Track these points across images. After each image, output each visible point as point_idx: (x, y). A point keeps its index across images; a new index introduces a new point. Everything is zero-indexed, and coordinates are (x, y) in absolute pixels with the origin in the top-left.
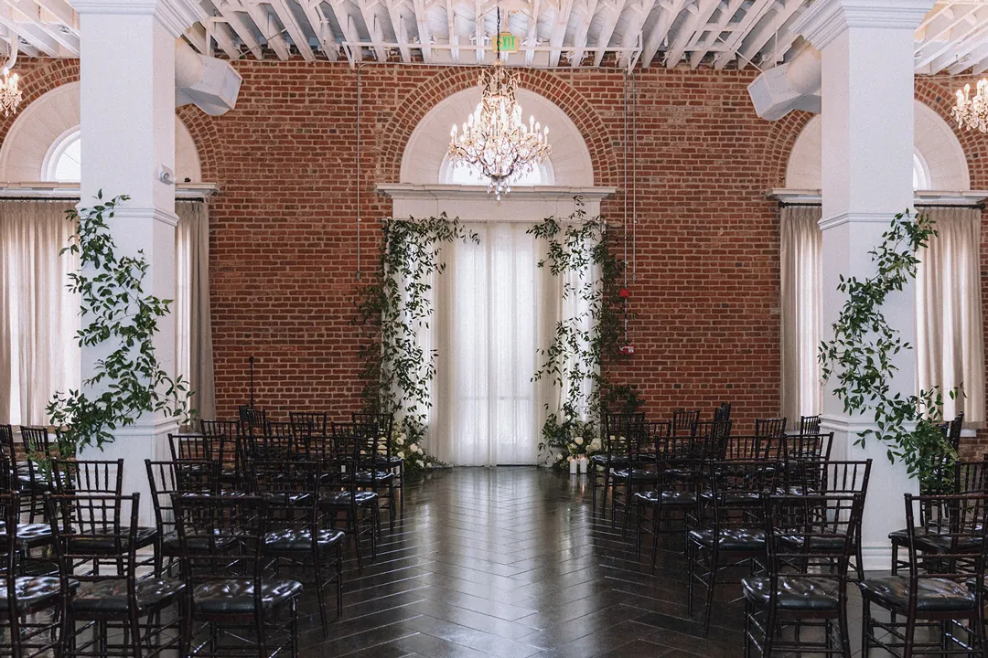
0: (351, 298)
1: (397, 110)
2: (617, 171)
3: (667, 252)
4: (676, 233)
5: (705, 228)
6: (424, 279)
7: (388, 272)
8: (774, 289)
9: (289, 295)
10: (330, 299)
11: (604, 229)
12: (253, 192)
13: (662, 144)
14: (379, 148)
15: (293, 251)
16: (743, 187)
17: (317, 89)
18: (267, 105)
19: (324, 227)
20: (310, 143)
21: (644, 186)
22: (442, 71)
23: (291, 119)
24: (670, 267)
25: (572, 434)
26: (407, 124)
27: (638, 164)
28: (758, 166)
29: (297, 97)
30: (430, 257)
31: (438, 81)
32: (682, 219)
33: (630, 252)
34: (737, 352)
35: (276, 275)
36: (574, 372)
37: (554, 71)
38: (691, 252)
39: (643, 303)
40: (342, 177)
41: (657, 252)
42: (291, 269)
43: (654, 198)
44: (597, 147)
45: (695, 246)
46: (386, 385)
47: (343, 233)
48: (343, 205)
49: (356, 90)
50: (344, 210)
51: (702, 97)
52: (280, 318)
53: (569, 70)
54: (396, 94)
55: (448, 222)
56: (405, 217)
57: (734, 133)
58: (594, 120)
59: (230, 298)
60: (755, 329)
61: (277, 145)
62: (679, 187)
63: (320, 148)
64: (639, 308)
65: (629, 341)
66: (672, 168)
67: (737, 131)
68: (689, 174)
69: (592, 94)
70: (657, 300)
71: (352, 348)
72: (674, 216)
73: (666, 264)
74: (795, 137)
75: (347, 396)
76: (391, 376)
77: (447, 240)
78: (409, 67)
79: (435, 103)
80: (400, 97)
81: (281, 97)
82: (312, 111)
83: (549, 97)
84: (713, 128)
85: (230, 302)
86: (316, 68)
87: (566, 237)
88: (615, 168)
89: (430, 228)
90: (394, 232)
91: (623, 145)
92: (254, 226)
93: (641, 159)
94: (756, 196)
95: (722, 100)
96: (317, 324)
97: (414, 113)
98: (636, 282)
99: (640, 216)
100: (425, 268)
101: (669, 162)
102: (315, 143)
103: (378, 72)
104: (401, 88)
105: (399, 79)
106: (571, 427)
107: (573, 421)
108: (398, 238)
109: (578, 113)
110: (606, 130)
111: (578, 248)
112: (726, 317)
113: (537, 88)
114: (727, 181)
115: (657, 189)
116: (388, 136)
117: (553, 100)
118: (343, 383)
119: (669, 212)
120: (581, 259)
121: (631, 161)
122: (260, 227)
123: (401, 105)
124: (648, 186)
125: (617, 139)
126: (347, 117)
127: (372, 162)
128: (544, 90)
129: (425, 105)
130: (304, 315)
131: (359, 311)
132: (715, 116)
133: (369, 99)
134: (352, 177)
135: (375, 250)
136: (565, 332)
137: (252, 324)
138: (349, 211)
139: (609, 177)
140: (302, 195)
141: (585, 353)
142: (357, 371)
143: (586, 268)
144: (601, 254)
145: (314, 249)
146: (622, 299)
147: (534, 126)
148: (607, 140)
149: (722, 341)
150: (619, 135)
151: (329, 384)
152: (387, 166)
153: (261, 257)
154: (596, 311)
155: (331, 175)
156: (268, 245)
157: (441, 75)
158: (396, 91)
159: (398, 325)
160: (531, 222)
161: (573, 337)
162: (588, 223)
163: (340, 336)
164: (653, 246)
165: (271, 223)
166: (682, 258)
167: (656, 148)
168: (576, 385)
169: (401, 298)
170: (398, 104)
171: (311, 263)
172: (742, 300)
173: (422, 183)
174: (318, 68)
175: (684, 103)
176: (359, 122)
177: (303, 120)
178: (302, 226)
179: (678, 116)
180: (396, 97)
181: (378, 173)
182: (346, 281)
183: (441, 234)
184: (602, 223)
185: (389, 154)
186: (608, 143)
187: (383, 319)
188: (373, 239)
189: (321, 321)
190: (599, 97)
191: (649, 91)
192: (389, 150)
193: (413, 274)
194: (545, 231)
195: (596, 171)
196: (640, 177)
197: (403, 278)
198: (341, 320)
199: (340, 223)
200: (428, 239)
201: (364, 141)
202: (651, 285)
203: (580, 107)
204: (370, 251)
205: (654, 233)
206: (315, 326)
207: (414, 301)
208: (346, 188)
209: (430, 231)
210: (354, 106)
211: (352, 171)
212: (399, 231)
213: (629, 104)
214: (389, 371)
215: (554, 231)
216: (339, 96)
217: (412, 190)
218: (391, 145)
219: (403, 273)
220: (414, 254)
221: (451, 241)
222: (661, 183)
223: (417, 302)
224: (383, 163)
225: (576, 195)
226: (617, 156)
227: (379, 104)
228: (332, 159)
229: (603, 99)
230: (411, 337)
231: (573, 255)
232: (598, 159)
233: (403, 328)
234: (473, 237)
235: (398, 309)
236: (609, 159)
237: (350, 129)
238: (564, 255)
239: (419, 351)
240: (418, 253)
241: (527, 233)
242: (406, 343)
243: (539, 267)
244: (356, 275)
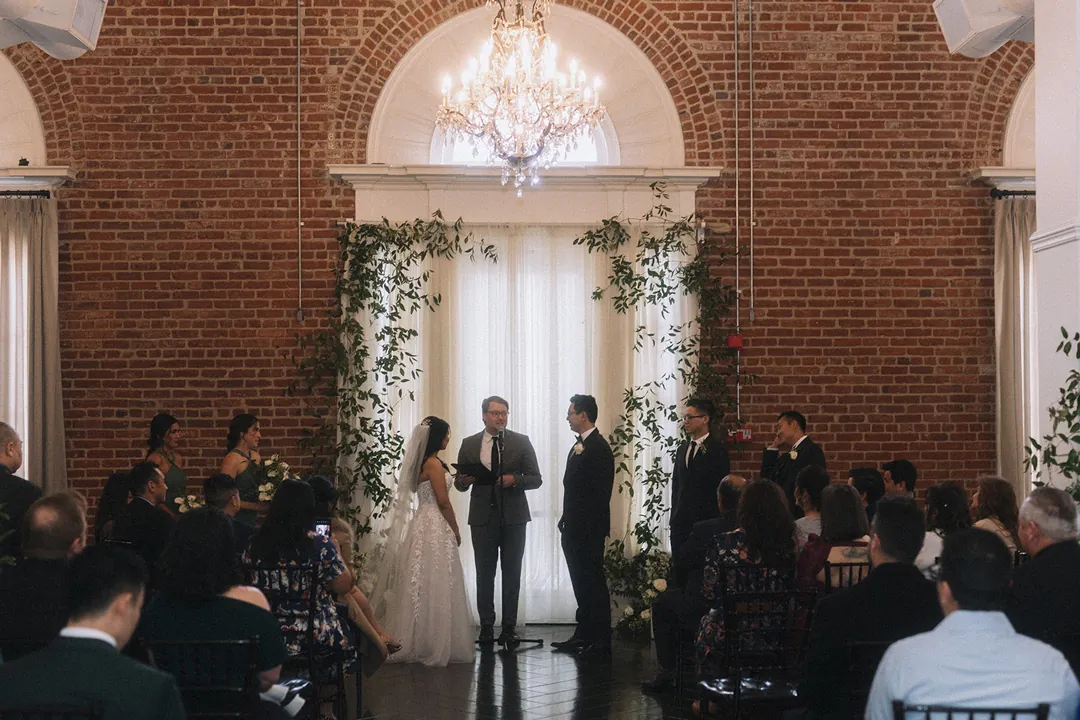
0: (287, 352)
1: (362, 45)
2: (723, 139)
3: (805, 273)
4: (822, 242)
5: (870, 233)
6: (407, 320)
7: (348, 309)
8: (983, 332)
9: (187, 348)
10: (253, 353)
11: (702, 237)
12: (130, 181)
13: (797, 96)
14: (333, 107)
15: (194, 276)
16: (932, 165)
17: (232, 12)
18: (151, 38)
19: (244, 236)
20: (220, 100)
21: (768, 165)
23: (191, 62)
24: (810, 297)
25: (649, 574)
26: (378, 64)
27: (758, 129)
28: (956, 131)
29: (200, 26)
30: (415, 284)
32: (830, 219)
33: (745, 273)
34: (924, 438)
35: (167, 314)
36: (653, 472)
38: (846, 272)
39: (767, 356)
40: (271, 154)
41: (789, 273)
42: (191, 305)
43: (785, 185)
44: (690, 101)
45: (853, 263)
46: (345, 493)
47: (275, 246)
48: (276, 199)
49: (295, 12)
50: (275, 208)
51: (864, 18)
52: (172, 384)
54: (360, 18)
55: (445, 227)
56: (375, 219)
57: (917, 77)
58: (685, 57)
59: (93, 352)
60: (953, 399)
61: (168, 103)
62: (825, 165)
63: (237, 108)
64: (759, 365)
65: (743, 420)
66: (814, 135)
67: (922, 72)
68: (843, 145)
69: (682, 14)
70: (790, 352)
71: (291, 432)
72: (818, 214)
73: (804, 293)
74: (1018, 82)
76: (352, 479)
77: (443, 256)
79: (424, 31)
80: (366, 24)
81: (173, 26)
82: (224, 47)
83: (610, 20)
84: (881, 67)
85: (91, 359)
87: (639, 250)
88: (719, 136)
89: (416, 235)
90: (357, 245)
91: (734, 97)
92: (127, 236)
93: (762, 121)
94: (953, 180)
95: (896, 21)
96: (234, 393)
97: (389, 49)
98: (755, 323)
99: (760, 214)
101: (808, 125)
102: (229, 100)
104: (369, 8)
106: (648, 562)
107: (651, 552)
108: (363, 254)
109: (659, 46)
110: (705, 73)
111: (658, 268)
112: (906, 380)
114: (906, 155)
115: (788, 170)
116: (348, 88)
117: (618, 25)
119: (808, 208)
120: (663, 285)
121: (746, 124)
122: (140, 236)
123: (368, 35)
124: (775, 165)
125: (723, 87)
126: (281, 56)
127: (321, 130)
129: (407, 35)
130: (211, 380)
131: (299, 373)
132: (886, 48)
133: (317, 26)
134: (289, 153)
135: (326, 273)
136: (638, 406)
137: (127, 394)
138: (285, 209)
139: (710, 150)
140: (209, 184)
141: (670, 441)
143: (672, 300)
144: (696, 278)
145: (228, 271)
146: (732, 352)
147: (577, 78)
148: (705, 89)
149: (899, 419)
150: (726, 82)
152: (345, 135)
153: (144, 286)
154: (688, 370)
155: (255, 151)
156: (153, 267)
158: (361, 13)
159: (363, 396)
160: (583, 226)
161: (651, 414)
162: (676, 227)
163: (271, 414)
164: (784, 262)
165: (158, 230)
166: (830, 283)
167: (787, 101)
168: (656, 492)
169: (368, 352)
170: (363, 34)
171: (222, 295)
172: (931, 352)
173: (402, 164)
175: (833, 28)
176: (300, 65)
177: (210, 62)
178: (207, 236)
179: (824, 49)
180: (360, 23)
181: (331, 147)
182: (281, 324)
183: (433, 246)
184: (698, 226)
185: (349, 117)
186: (707, 94)
187: (340, 385)
188: (324, 255)
189: (240, 389)
190: (693, 18)
191: (775, 8)
192: (348, 109)
193: (388, 311)
194: (604, 241)
195: (689, 141)
196: (760, 149)
197: (373, 319)
198: (272, 387)
199: (269, 229)
200: (412, 255)
201: (307, 95)
202: (780, 327)
203: (662, 36)
204: (318, 274)
205: (785, 242)
206: (229, 398)
207: (390, 356)
208: (280, 172)
209: (415, 242)
210: (292, 37)
211: (289, 144)
212: (365, 242)
213: (742, 29)
214: (349, 470)
215: (619, 240)
216: (270, 22)
217: (387, 175)
218: (352, 101)
219: (372, 310)
220: (390, 279)
221: (450, 257)
222: (796, 160)
223: (396, 358)
224: (339, 130)
225: (655, 180)
226: (723, 116)
227: (332, 35)
228: (257, 125)
229: (700, 23)
230: (385, 416)
231: (651, 280)
232: (692, 120)
233: (371, 400)
234: (486, 251)
235: (364, 369)
236: (710, 120)
237: (285, 77)
238: (636, 279)
239: (397, 438)
240: (396, 277)
241: (574, 243)
242: (377, 425)
243: (595, 298)
244: (296, 314)
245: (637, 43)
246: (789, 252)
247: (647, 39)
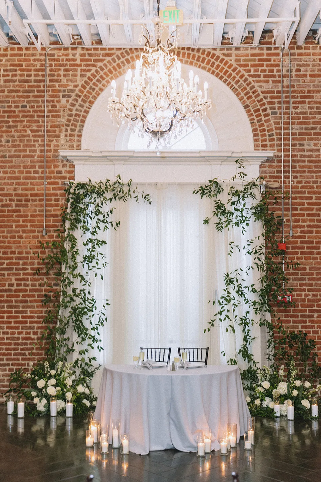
1: (80, 87)
2: (275, 137)
6: (101, 235)
7: (68, 229)
10: (20, 253)
11: (263, 189)
13: (315, 113)
14: (63, 120)
17: (11, 71)
19: (15, 189)
20: (4, 117)
21: (300, 150)
22: (119, 53)
26: (88, 98)
27: (294, 131)
30: (106, 216)
31: (115, 61)
33: (287, 209)
37: (218, 50)
39: (299, 256)
40: (31, 146)
41: (312, 210)
43: (309, 161)
44: (257, 116)
46: (62, 329)
47: (32, 195)
48: (32, 170)
49: (44, 70)
50: (32, 175)
53: (231, 49)
54: (79, 73)
55: (123, 184)
56: (85, 181)
58: (254, 93)
63: (13, 121)
64: (295, 260)
65: (287, 291)
69: (252, 69)
70: (312, 253)
71: (39, 296)
75: (34, 339)
76: (66, 322)
77: (122, 200)
78: (90, 50)
79: (113, 80)
80: (82, 76)
82: (6, 89)
83: (213, 73)
86: (9, 52)
87: (229, 197)
88: (273, 135)
89: (107, 188)
90: (74, 194)
91: (281, 114)
93: (296, 126)
96: (8, 275)
97: (94, 89)
98: (293, 237)
99: (296, 177)
100: (102, 225)
102: (9, 117)
103: (63, 55)
104: (83, 68)
105: (81, 60)
108: (78, 199)
109: (240, 86)
110: (265, 101)
111: (240, 207)
113: (202, 65)
115: (311, 153)
116: (71, 110)
117: (217, 75)
118: (30, 328)
120: (243, 216)
121: (287, 128)
123: (83, 82)
124: (304, 150)
125: (274, 109)
126: (36, 94)
127: (57, 133)
128: (209, 66)
129: (104, 82)
131: (44, 264)
133: (56, 78)
135: (58, 210)
136: (232, 282)
138: (37, 175)
139: (268, 143)
142: (42, 317)
143: (247, 224)
144: (261, 212)
145: (6, 209)
148: (265, 110)
150: (277, 106)
151: (18, 328)
152: (70, 135)
154: (260, 264)
155: (22, 144)
157: (118, 56)
158: (79, 71)
159: (75, 276)
160: (198, 185)
162: (249, 184)
163: (28, 285)
164: (309, 204)
167: (311, 116)
169: (79, 252)
170: (80, 82)
173: (99, 150)
174: (12, 52)
176: (46, 98)
180: (79, 76)
181: (62, 142)
182: (34, 237)
183: (116, 194)
184: (262, 184)
185: (72, 125)
186: (266, 112)
187: (63, 270)
188: (57, 200)
189: (11, 272)
190: (258, 72)
191: (303, 65)
192: (72, 122)
193: (91, 230)
194: (209, 192)
195: (256, 138)
196: (295, 142)
197: (82, 234)
198: (29, 271)
199: (29, 186)
200: (104, 199)
201: (50, 114)
202: (307, 239)
203: (241, 81)
204: (55, 210)
205: (309, 193)
206: (6, 277)
207: (91, 254)
208: (35, 155)
209: (106, 192)
210: (42, 84)
211: (40, 140)
212: (79, 193)
213: (285, 77)
214: (64, 317)
215: (218, 192)
216: (30, 76)
217: (91, 156)
218: (74, 117)
219: (82, 229)
220: (92, 212)
221: (125, 201)
222: (315, 148)
223: (94, 256)
224: (67, 133)
225: (238, 159)
226: (275, 124)
227: (63, 82)
228: (23, 130)
229: (262, 74)
230: (87, 288)
231: (236, 213)
232: (257, 127)
233: (79, 279)
234: (145, 197)
235: (76, 261)
236: (268, 126)
237: (38, 104)
238: (228, 213)
239: (93, 300)
240: (95, 212)
241: (193, 193)
242: (82, 292)
243: (205, 223)
244: (42, 232)
245: (228, 85)
246: (311, 198)
247: (233, 83)
